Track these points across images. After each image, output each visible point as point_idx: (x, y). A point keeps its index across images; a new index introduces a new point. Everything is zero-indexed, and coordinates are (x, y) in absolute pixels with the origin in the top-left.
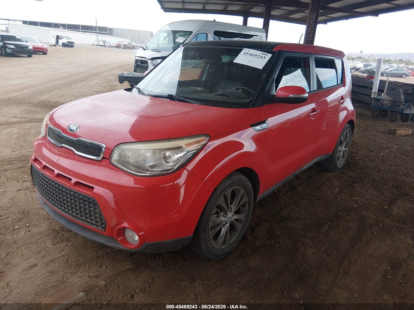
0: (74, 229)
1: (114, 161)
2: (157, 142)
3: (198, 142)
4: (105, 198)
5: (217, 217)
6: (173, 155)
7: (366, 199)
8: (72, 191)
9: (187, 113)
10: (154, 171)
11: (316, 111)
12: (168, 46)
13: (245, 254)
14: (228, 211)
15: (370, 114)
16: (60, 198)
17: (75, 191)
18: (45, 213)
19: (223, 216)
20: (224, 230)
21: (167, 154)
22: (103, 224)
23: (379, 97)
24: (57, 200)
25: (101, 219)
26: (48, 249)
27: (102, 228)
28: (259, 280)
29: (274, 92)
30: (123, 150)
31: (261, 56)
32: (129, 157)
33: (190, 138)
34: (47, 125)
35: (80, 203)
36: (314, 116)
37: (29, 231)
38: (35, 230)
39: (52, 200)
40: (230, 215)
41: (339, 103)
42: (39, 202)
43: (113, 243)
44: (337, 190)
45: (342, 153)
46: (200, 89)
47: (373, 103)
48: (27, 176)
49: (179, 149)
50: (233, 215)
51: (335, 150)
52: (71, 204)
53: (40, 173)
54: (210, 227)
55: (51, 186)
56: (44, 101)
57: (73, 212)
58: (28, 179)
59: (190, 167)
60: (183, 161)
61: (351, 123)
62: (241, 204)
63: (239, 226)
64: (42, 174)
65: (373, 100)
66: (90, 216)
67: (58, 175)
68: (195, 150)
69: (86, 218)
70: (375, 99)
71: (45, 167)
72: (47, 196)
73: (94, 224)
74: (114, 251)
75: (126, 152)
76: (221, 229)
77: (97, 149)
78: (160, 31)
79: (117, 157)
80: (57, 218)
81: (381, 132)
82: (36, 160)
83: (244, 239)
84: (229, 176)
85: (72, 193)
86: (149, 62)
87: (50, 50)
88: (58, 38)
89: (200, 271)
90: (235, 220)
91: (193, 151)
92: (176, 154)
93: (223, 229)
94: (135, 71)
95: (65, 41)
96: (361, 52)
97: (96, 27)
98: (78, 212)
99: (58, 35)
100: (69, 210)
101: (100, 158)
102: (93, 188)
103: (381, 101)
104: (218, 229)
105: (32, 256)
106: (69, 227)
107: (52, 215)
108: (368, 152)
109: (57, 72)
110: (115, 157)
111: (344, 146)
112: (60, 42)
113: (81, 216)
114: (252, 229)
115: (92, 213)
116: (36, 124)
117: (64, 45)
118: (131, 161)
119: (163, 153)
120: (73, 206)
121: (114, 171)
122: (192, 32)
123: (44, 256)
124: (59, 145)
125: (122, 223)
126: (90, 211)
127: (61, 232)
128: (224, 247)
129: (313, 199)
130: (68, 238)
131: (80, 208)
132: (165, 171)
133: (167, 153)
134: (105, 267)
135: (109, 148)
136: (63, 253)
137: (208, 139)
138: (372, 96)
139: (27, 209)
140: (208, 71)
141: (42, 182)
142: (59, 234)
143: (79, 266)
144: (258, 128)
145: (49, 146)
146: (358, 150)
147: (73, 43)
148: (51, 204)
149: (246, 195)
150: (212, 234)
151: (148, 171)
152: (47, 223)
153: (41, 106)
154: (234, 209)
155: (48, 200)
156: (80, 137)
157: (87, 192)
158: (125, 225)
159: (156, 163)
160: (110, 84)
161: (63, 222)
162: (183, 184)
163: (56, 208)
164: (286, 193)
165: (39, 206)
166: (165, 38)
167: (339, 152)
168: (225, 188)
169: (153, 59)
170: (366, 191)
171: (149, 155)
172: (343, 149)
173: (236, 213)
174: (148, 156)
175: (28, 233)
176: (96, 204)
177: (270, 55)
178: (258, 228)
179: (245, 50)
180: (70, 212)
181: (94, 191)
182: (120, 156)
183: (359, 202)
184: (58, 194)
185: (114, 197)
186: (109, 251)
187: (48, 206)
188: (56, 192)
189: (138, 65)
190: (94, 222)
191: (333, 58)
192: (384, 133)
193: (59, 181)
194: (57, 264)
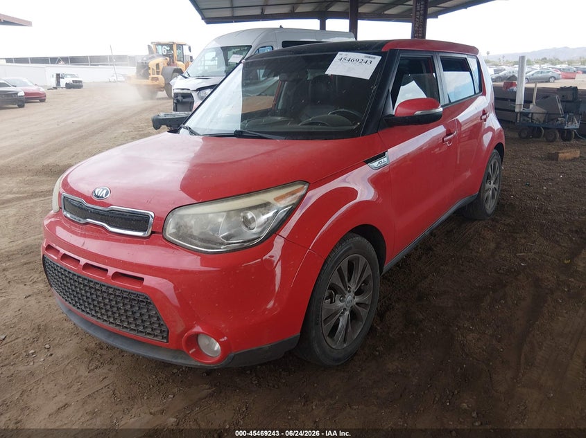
0: (118, 344)
1: (170, 235)
2: (232, 200)
3: (292, 193)
4: (162, 293)
5: (331, 302)
6: (258, 216)
7: (536, 253)
8: (110, 287)
9: (268, 153)
10: (232, 243)
11: (451, 134)
12: (219, 70)
13: (378, 353)
14: (346, 292)
15: (516, 136)
16: (93, 300)
17: (116, 287)
18: (71, 326)
19: (341, 301)
20: (342, 322)
21: (250, 215)
22: (164, 331)
23: (526, 110)
24: (89, 304)
25: (160, 325)
26: (83, 379)
27: (163, 339)
28: (405, 389)
29: (392, 111)
30: (181, 217)
31: (365, 60)
32: (191, 228)
33: (280, 189)
34: (60, 195)
35: (124, 305)
36: (450, 141)
37: (51, 355)
38: (59, 352)
39: (81, 305)
40: (349, 297)
41: (481, 119)
42: (61, 311)
43: (181, 358)
44: (493, 245)
45: (491, 192)
46: (279, 118)
47: (518, 119)
48: (37, 275)
49: (265, 206)
50: (354, 298)
51: (482, 189)
52: (112, 307)
53: (57, 266)
54: (323, 318)
55: (77, 284)
56: (48, 165)
57: (115, 319)
58: (40, 279)
59: (285, 232)
60: (273, 224)
61: (499, 147)
62: (363, 279)
63: (363, 312)
64: (61, 268)
65: (519, 114)
66: (143, 321)
67: (87, 266)
68: (290, 206)
69: (136, 325)
70: (521, 113)
71: (65, 257)
72: (72, 300)
73: (149, 334)
74: (183, 370)
75: (186, 220)
76: (338, 320)
77: (141, 221)
78: (205, 51)
79: (173, 228)
80: (91, 331)
81: (536, 157)
82: (49, 248)
83: (372, 330)
84: (343, 240)
85: (111, 291)
86: (195, 95)
87: (49, 94)
88: (58, 77)
89: (316, 385)
90: (357, 304)
91: (287, 207)
92: (263, 215)
93: (341, 319)
94: (176, 109)
95: (69, 80)
96: (488, 53)
97: (111, 57)
98: (124, 318)
99: (58, 73)
100: (108, 317)
101: (147, 233)
102: (142, 279)
103: (530, 116)
104: (334, 320)
105: (60, 393)
106: (111, 341)
107: (83, 328)
108: (524, 187)
109: (63, 124)
110: (170, 229)
111: (492, 182)
112: (63, 82)
113: (129, 323)
114: (381, 315)
115: (146, 317)
116: (42, 199)
117: (68, 86)
118: (196, 233)
119: (242, 214)
120: (115, 309)
121: (171, 250)
122: (251, 46)
123: (78, 391)
124: (83, 221)
125: (193, 327)
126: (141, 315)
127: (99, 352)
128: (345, 345)
129: (461, 262)
130: (111, 359)
131: (126, 311)
132: (249, 241)
133: (248, 214)
134: (172, 396)
135: (158, 217)
136: (106, 382)
137: (306, 187)
138: (517, 110)
139: (43, 323)
140: (285, 94)
141: (63, 280)
142: (96, 354)
143: (132, 398)
144: (375, 164)
145: (67, 225)
146: (511, 186)
147: (80, 82)
148: (79, 311)
149: (368, 266)
150: (326, 328)
151: (222, 244)
152: (76, 340)
153: (46, 174)
154: (354, 288)
155: (74, 305)
156: (112, 205)
157: (135, 287)
158: (198, 329)
159: (233, 231)
160: (142, 133)
161: (101, 337)
162: (279, 260)
163: (88, 316)
164: (420, 258)
165: (61, 316)
166: (213, 59)
167: (487, 190)
168: (339, 258)
169: (199, 90)
170: (534, 242)
171: (221, 220)
172: (492, 186)
173: (358, 293)
174: (221, 223)
175: (50, 359)
176: (150, 303)
177: (378, 58)
178: (388, 313)
179: (340, 55)
180: (111, 320)
181: (145, 283)
182: (178, 227)
183: (527, 259)
184: (89, 294)
185: (176, 288)
186: (175, 371)
187: (76, 314)
188: (86, 292)
189: (178, 101)
190: (149, 330)
191: (465, 56)
192: (541, 159)
193: (89, 274)
194: (99, 400)
